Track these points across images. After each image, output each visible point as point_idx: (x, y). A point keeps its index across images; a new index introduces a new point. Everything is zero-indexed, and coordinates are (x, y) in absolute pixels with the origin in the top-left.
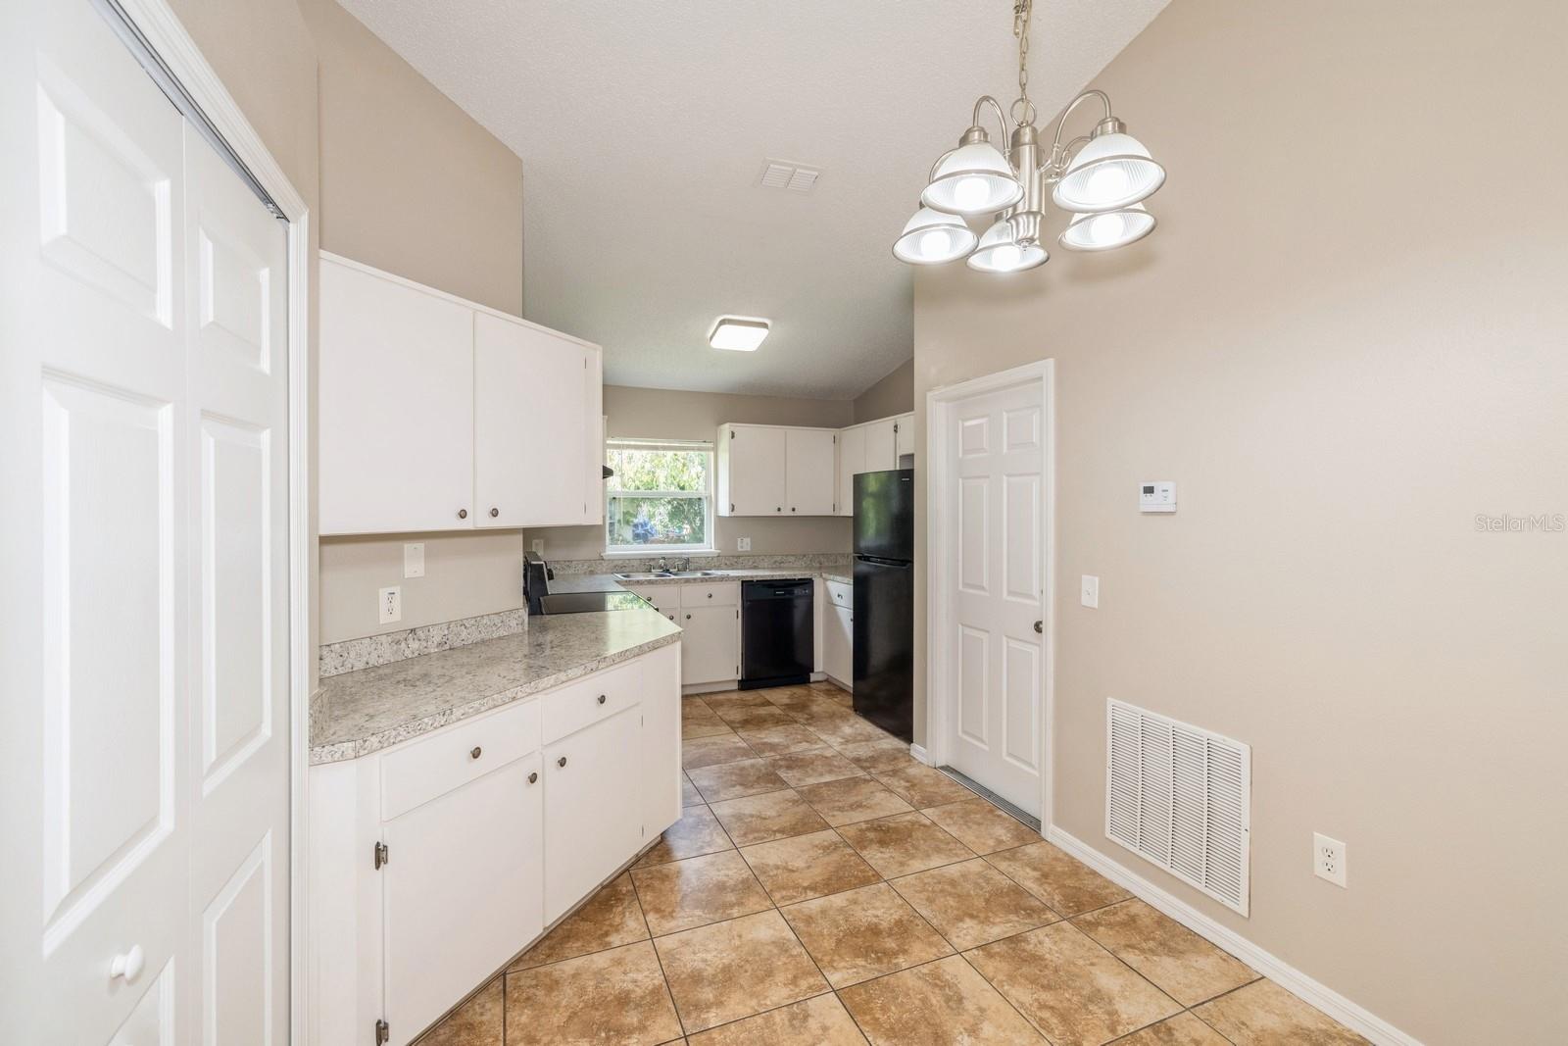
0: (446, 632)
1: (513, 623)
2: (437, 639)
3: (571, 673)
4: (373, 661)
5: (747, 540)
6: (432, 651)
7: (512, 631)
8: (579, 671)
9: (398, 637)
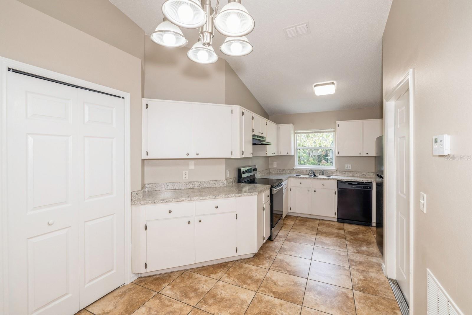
0: (200, 184)
1: (221, 184)
2: (197, 185)
3: (204, 198)
4: (180, 188)
5: (350, 166)
6: (196, 188)
7: (220, 186)
8: (208, 198)
9: (187, 183)
